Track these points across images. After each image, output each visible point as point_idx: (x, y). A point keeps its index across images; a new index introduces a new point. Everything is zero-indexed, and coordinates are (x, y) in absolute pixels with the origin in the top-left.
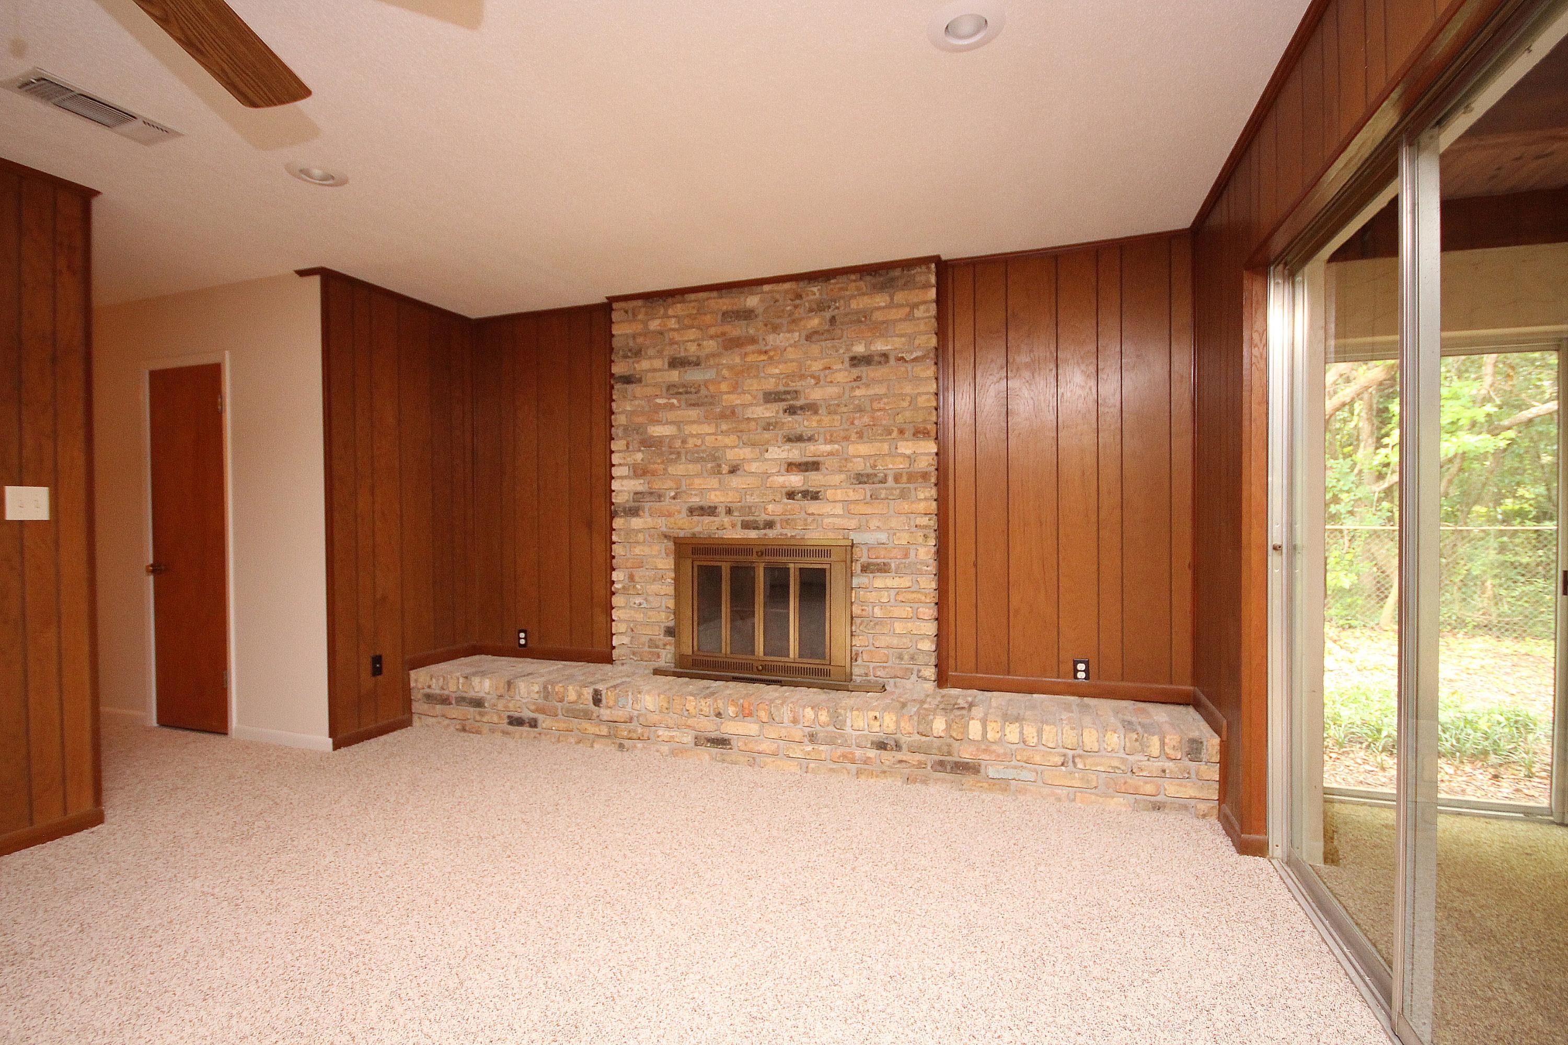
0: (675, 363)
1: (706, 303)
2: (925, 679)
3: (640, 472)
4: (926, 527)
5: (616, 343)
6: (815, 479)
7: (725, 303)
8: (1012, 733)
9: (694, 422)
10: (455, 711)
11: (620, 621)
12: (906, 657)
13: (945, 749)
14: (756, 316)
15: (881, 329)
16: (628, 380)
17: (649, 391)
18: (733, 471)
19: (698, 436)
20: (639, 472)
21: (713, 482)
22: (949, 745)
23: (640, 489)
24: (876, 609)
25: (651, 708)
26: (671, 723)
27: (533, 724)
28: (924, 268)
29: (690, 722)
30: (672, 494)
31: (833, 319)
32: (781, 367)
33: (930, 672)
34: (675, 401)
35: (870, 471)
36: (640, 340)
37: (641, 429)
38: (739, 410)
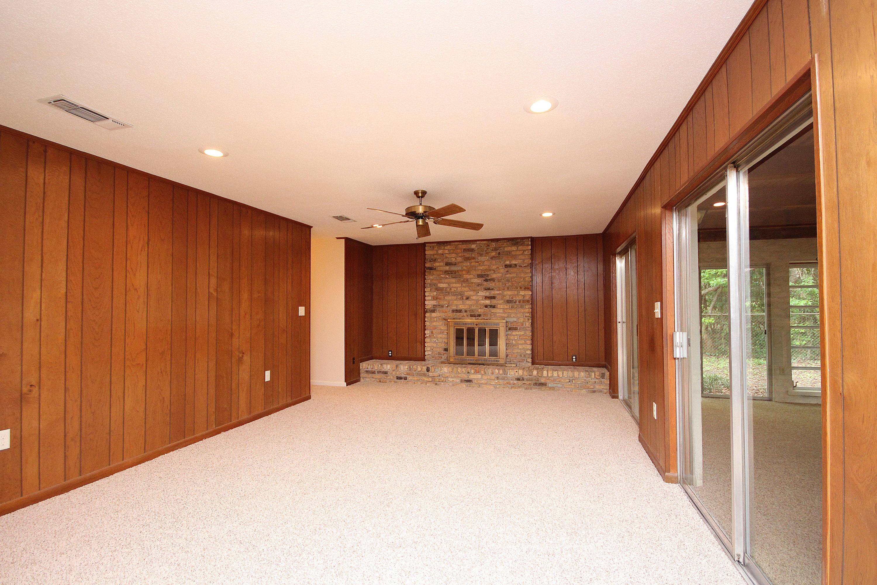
0: (447, 264)
1: (458, 246)
2: (528, 362)
3: (436, 298)
4: (528, 316)
5: (427, 257)
6: (494, 302)
7: (464, 246)
8: (555, 374)
9: (454, 283)
10: (377, 376)
11: (428, 346)
12: (523, 356)
13: (537, 379)
14: (475, 251)
15: (515, 257)
16: (431, 269)
17: (438, 273)
18: (467, 298)
19: (455, 287)
21: (461, 302)
22: (538, 378)
23: (435, 304)
24: (513, 341)
25: (447, 372)
26: (453, 376)
27: (406, 379)
28: (527, 240)
29: (459, 375)
30: (447, 306)
31: (499, 253)
32: (483, 267)
33: (530, 360)
34: (448, 276)
35: (511, 299)
36: (435, 256)
37: (435, 285)
38: (469, 280)
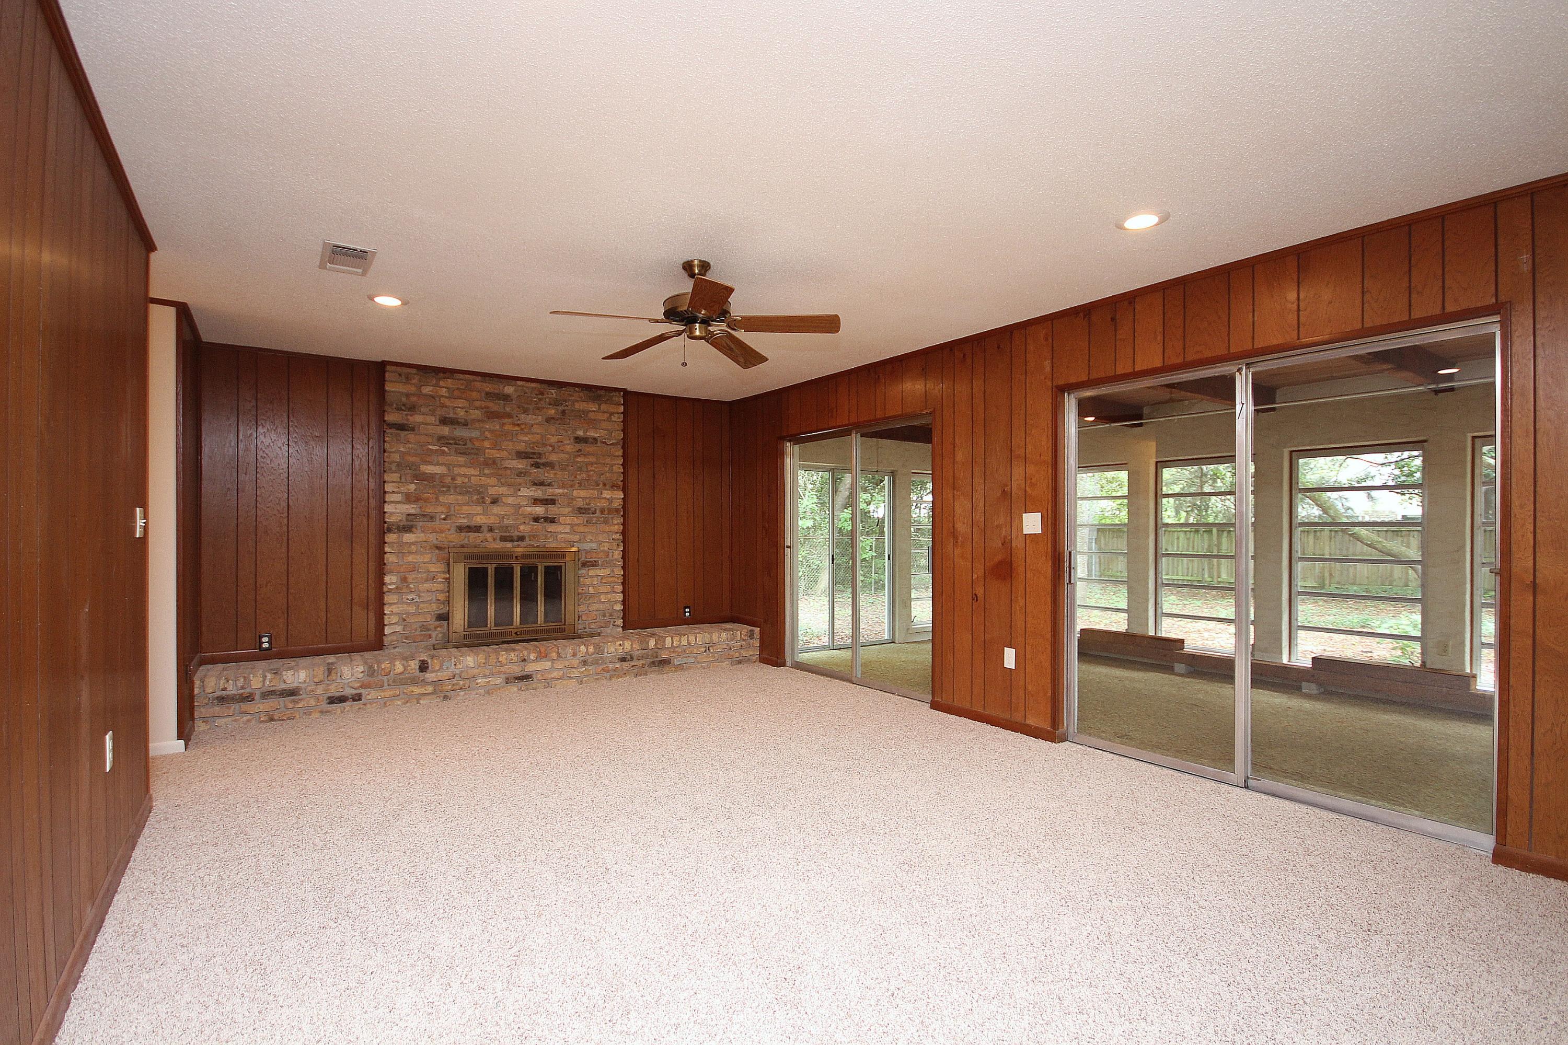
0: (444, 421)
1: (472, 384)
2: (618, 626)
3: (413, 499)
4: (617, 540)
5: (388, 398)
6: (553, 510)
7: (488, 387)
8: (684, 642)
9: (460, 466)
10: (260, 706)
11: (392, 613)
12: (607, 615)
13: (655, 655)
14: (512, 400)
15: (593, 423)
16: (402, 427)
17: (422, 439)
18: (494, 502)
19: (464, 475)
20: (409, 498)
21: (479, 509)
22: (657, 652)
23: (413, 511)
24: (591, 589)
25: (472, 665)
26: (487, 672)
27: (357, 698)
28: (617, 394)
29: (502, 669)
30: (443, 516)
31: (563, 412)
32: (529, 436)
33: (620, 622)
34: (446, 449)
35: (586, 506)
36: (414, 399)
37: (414, 467)
38: (498, 461)
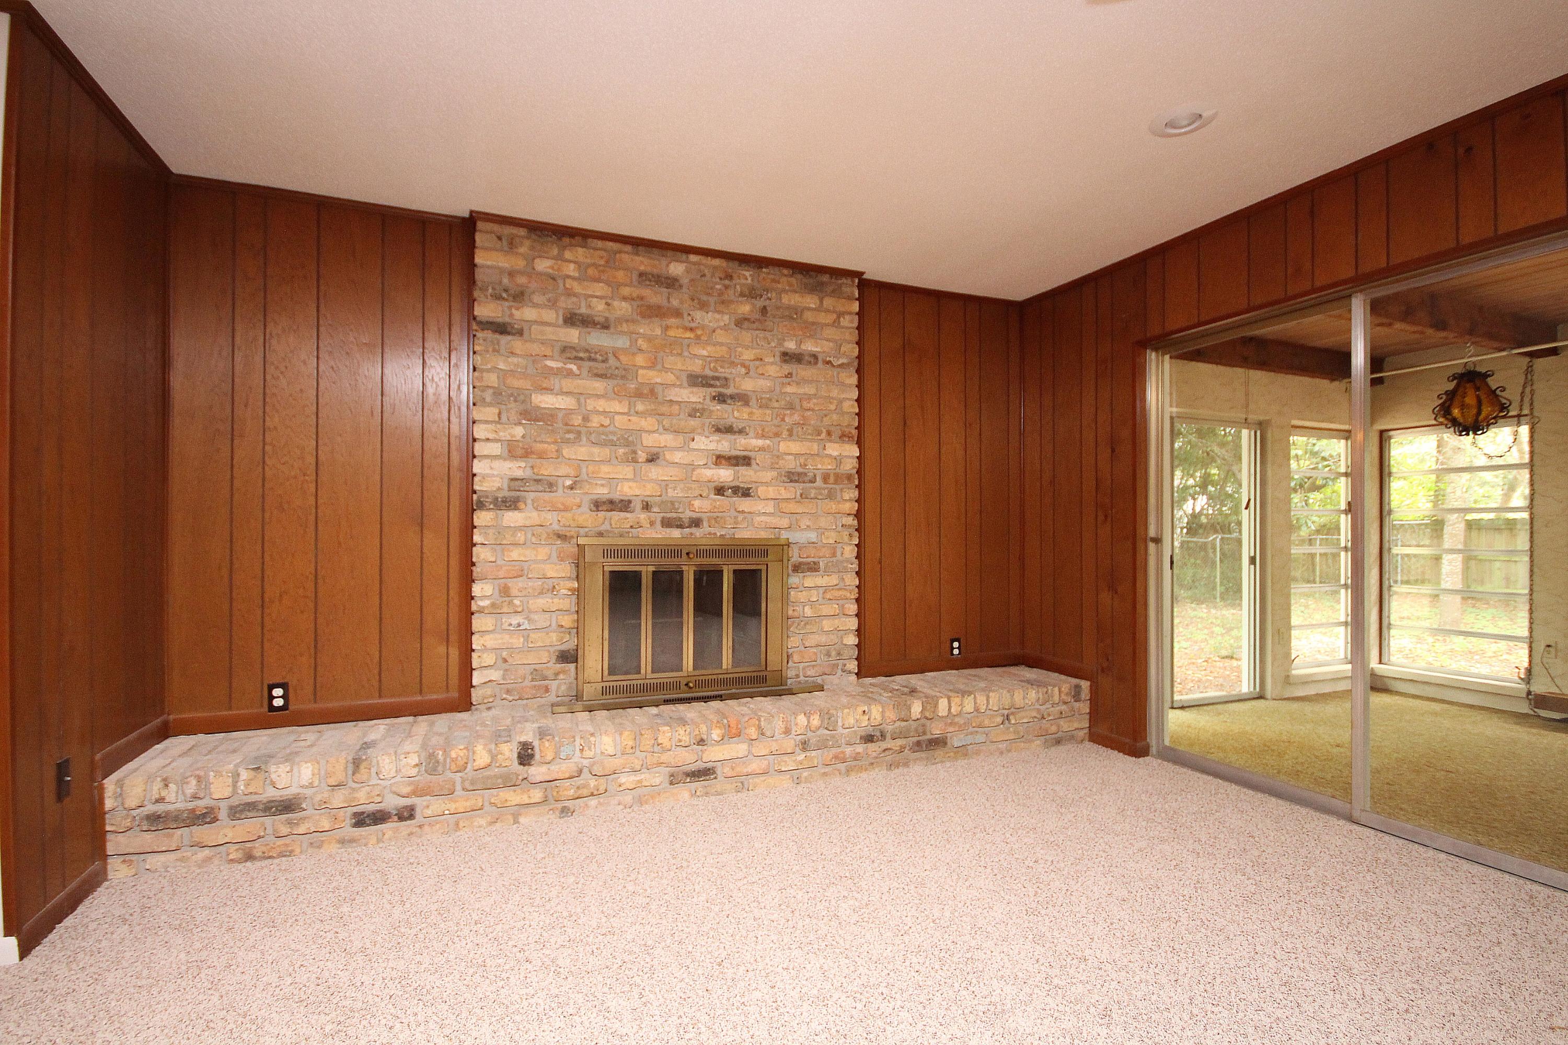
0: (571, 320)
1: (618, 255)
2: (850, 672)
3: (520, 452)
4: (850, 526)
5: (479, 275)
6: (746, 475)
7: (643, 262)
8: (968, 704)
9: (598, 396)
10: (227, 831)
11: (485, 649)
12: (833, 653)
13: (920, 730)
14: (681, 287)
15: (811, 330)
16: (501, 329)
17: (536, 348)
18: (652, 459)
19: (604, 413)
20: (513, 451)
21: (627, 471)
22: (924, 726)
23: (519, 473)
24: (807, 609)
25: (611, 751)
26: (637, 764)
27: (406, 814)
28: (849, 281)
29: (665, 757)
30: (568, 482)
31: (764, 309)
32: (709, 348)
33: (853, 666)
34: (574, 367)
35: (800, 470)
36: (522, 280)
37: (519, 396)
38: (659, 389)
